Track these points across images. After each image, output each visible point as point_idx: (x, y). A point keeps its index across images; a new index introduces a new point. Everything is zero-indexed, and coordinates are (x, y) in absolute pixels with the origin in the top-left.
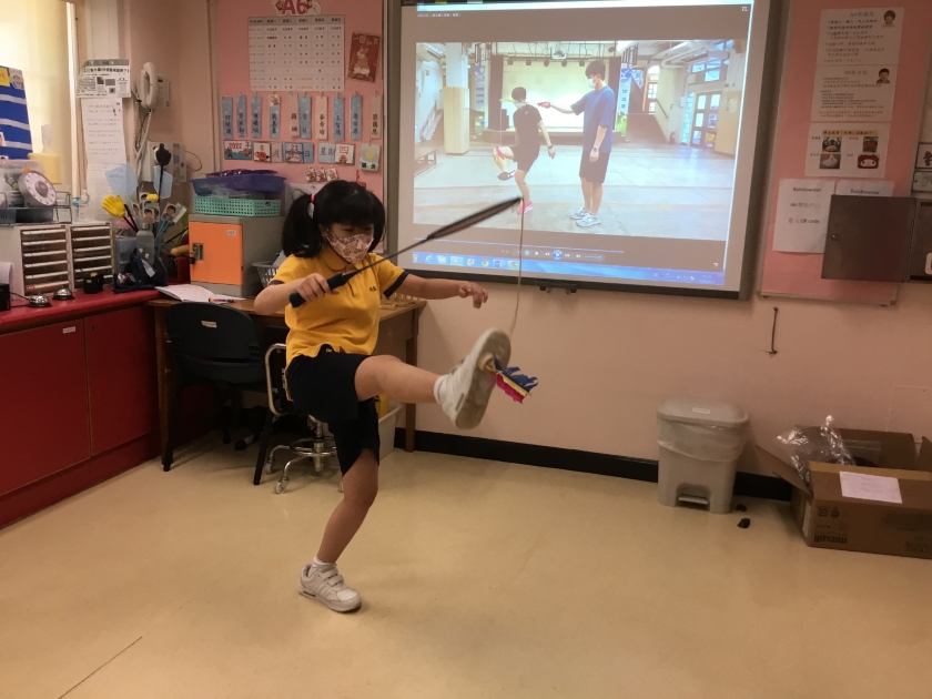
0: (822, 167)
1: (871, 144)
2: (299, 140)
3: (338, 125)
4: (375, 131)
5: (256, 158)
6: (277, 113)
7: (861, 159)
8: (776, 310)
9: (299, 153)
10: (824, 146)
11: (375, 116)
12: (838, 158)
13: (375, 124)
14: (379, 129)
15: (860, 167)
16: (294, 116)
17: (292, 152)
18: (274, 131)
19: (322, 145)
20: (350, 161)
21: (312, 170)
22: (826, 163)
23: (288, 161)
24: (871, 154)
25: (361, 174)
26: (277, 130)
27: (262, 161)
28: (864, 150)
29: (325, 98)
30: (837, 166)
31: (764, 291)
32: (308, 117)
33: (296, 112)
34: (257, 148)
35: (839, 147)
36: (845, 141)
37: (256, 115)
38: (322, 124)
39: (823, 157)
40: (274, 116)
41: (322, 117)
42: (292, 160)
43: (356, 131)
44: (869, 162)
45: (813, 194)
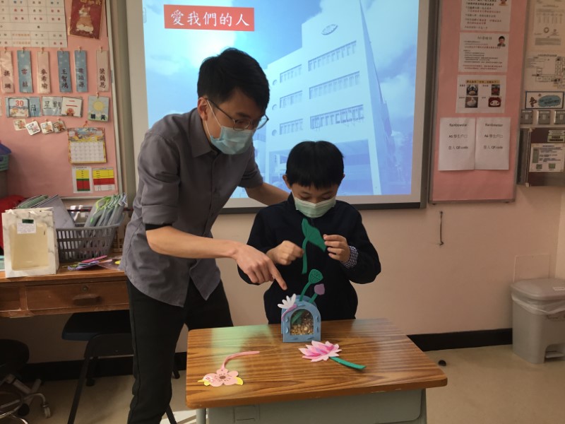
0: (467, 106)
1: (496, 90)
3: (64, 78)
4: (102, 84)
7: (491, 100)
8: (442, 213)
10: (468, 92)
11: (102, 71)
12: (477, 99)
13: (102, 78)
14: (107, 83)
15: (490, 106)
16: (7, 73)
17: (16, 108)
19: (46, 98)
22: (470, 103)
24: (496, 96)
28: (493, 94)
29: (46, 54)
30: (476, 106)
31: (435, 199)
32: (29, 72)
33: (9, 69)
35: (477, 92)
36: (480, 86)
38: (44, 78)
39: (468, 100)
41: (43, 72)
42: (17, 115)
43: (82, 85)
44: (495, 102)
45: (462, 128)
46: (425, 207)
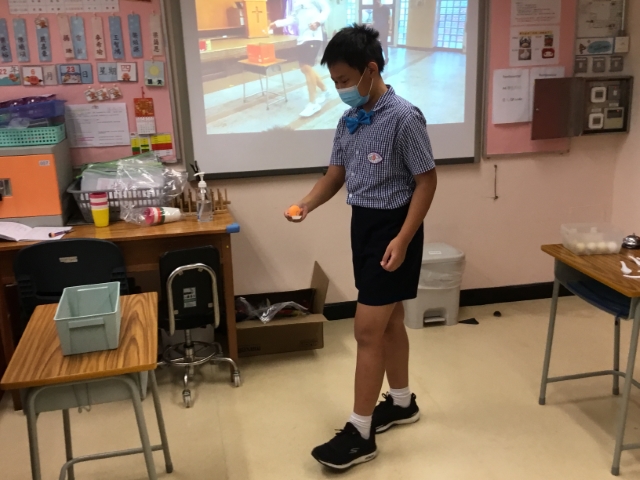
0: (520, 59)
1: (549, 41)
2: (75, 62)
3: (116, 44)
4: (156, 48)
5: (26, 83)
6: (46, 35)
7: (544, 51)
8: (496, 166)
9: (76, 74)
10: (521, 44)
11: (156, 34)
12: (530, 52)
13: (156, 42)
14: (160, 46)
15: (544, 57)
16: (66, 38)
17: (68, 74)
18: (44, 54)
19: (101, 65)
20: (133, 78)
21: (92, 90)
22: (523, 56)
23: (65, 83)
24: (549, 47)
25: (146, 90)
26: (48, 53)
27: (33, 85)
28: (546, 45)
29: (99, 19)
30: (529, 58)
31: (489, 153)
32: (82, 38)
33: (68, 34)
34: (27, 72)
35: (530, 43)
36: (533, 38)
37: (21, 39)
38: (99, 44)
39: (521, 52)
40: (43, 39)
41: (98, 38)
42: (70, 81)
43: (136, 49)
44: (548, 54)
45: (516, 79)
46: (479, 161)
